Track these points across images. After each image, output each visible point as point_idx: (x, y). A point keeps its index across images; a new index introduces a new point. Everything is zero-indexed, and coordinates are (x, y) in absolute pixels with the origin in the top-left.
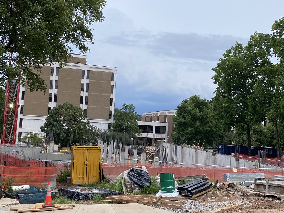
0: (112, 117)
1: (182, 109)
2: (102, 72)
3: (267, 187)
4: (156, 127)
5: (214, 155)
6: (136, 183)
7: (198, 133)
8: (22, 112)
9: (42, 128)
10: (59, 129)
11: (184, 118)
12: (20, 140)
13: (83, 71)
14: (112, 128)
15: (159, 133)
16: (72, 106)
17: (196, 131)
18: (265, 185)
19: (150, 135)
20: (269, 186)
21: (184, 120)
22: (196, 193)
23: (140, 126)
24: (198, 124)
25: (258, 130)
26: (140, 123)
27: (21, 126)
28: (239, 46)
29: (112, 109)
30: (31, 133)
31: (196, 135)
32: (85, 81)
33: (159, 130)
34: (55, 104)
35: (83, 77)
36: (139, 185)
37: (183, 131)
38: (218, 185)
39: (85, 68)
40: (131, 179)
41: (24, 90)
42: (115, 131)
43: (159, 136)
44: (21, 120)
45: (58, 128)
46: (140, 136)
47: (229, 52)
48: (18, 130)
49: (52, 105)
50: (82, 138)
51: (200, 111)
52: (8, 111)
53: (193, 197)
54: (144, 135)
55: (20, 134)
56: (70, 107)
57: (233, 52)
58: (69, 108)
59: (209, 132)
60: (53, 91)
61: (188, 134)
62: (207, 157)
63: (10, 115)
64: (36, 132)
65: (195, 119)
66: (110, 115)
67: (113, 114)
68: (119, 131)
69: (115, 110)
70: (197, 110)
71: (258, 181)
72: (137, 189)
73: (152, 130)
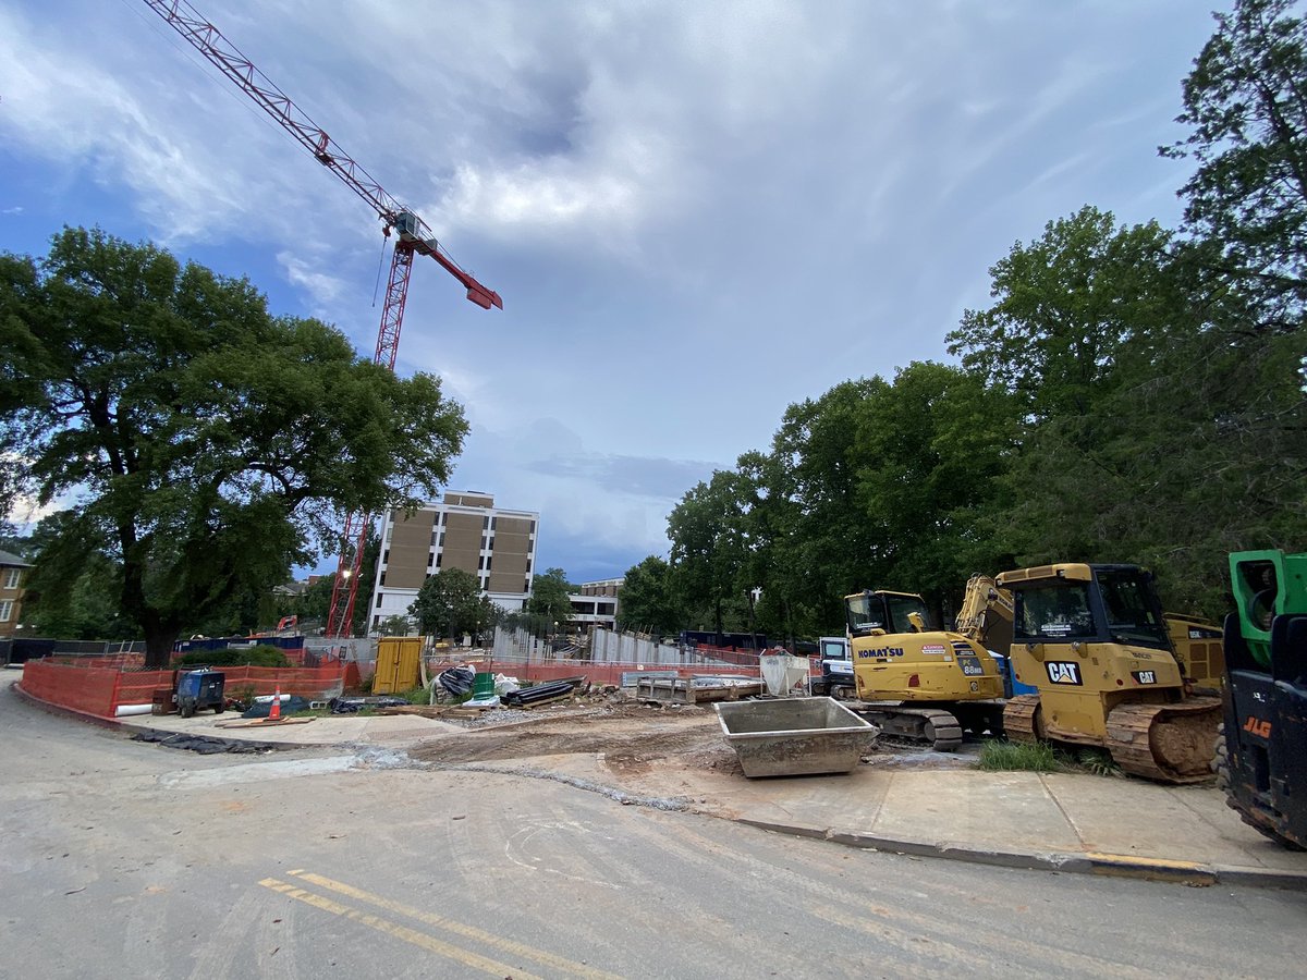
0: (529, 590)
1: (632, 576)
2: (515, 520)
3: (652, 690)
4: (599, 604)
5: (656, 646)
6: (449, 690)
7: (654, 613)
8: (382, 583)
9: (410, 608)
10: (438, 611)
11: (634, 589)
12: (375, 628)
13: (487, 518)
14: (527, 607)
15: (604, 614)
16: (461, 573)
17: (652, 610)
18: (649, 687)
19: (590, 618)
20: (655, 688)
21: (633, 593)
22: (532, 701)
23: (573, 603)
24: (654, 599)
25: (742, 607)
26: (575, 598)
27: (379, 605)
28: (702, 486)
29: (530, 576)
30: (395, 617)
31: (651, 616)
32: (489, 533)
33: (603, 609)
34: (438, 569)
35: (486, 527)
36: (453, 692)
37: (632, 610)
38: (591, 689)
39: (490, 513)
40: (443, 684)
41: (388, 548)
42: (532, 611)
43: (603, 618)
44: (380, 595)
45: (436, 608)
46: (574, 619)
47: (690, 495)
48: (374, 611)
49: (434, 570)
50: (476, 624)
51: (658, 580)
52: (341, 582)
53: (525, 706)
54: (581, 617)
55: (377, 618)
56: (458, 575)
57: (695, 494)
58: (456, 576)
59: (670, 612)
60: (436, 550)
61: (639, 615)
62: (649, 650)
63: (344, 588)
64: (401, 615)
65: (649, 592)
66: (527, 586)
67: (530, 585)
68: (539, 611)
69: (536, 578)
70: (654, 579)
71: (643, 682)
72: (450, 698)
73: (593, 609)
